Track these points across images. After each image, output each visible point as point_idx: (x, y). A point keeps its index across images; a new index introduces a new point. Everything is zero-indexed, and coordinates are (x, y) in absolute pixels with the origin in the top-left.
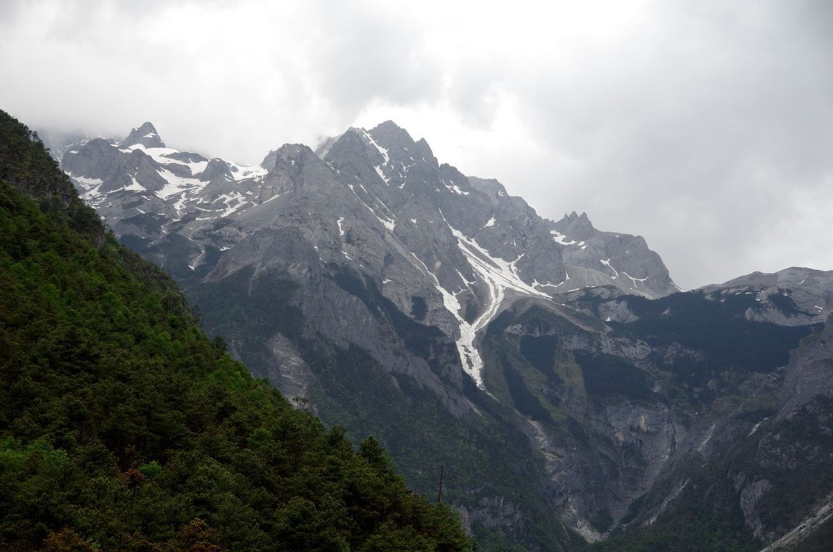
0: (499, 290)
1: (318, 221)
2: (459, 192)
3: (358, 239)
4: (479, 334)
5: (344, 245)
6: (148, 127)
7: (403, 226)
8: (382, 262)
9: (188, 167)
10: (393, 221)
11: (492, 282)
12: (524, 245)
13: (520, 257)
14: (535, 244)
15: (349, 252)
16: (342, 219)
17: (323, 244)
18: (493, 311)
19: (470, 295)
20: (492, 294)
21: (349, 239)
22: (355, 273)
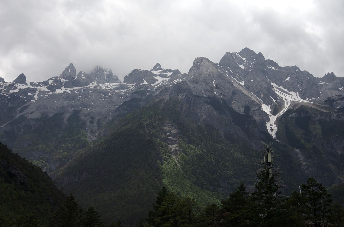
0: (289, 102)
1: (204, 82)
2: (274, 69)
3: (221, 87)
4: (278, 119)
5: (215, 90)
6: (158, 64)
7: (247, 82)
8: (231, 94)
9: (167, 74)
10: (244, 82)
11: (286, 99)
12: (302, 85)
13: (300, 90)
14: (306, 84)
15: (217, 92)
16: (215, 80)
17: (206, 90)
18: (285, 110)
19: (276, 106)
20: (286, 104)
21: (217, 87)
22: (218, 99)
